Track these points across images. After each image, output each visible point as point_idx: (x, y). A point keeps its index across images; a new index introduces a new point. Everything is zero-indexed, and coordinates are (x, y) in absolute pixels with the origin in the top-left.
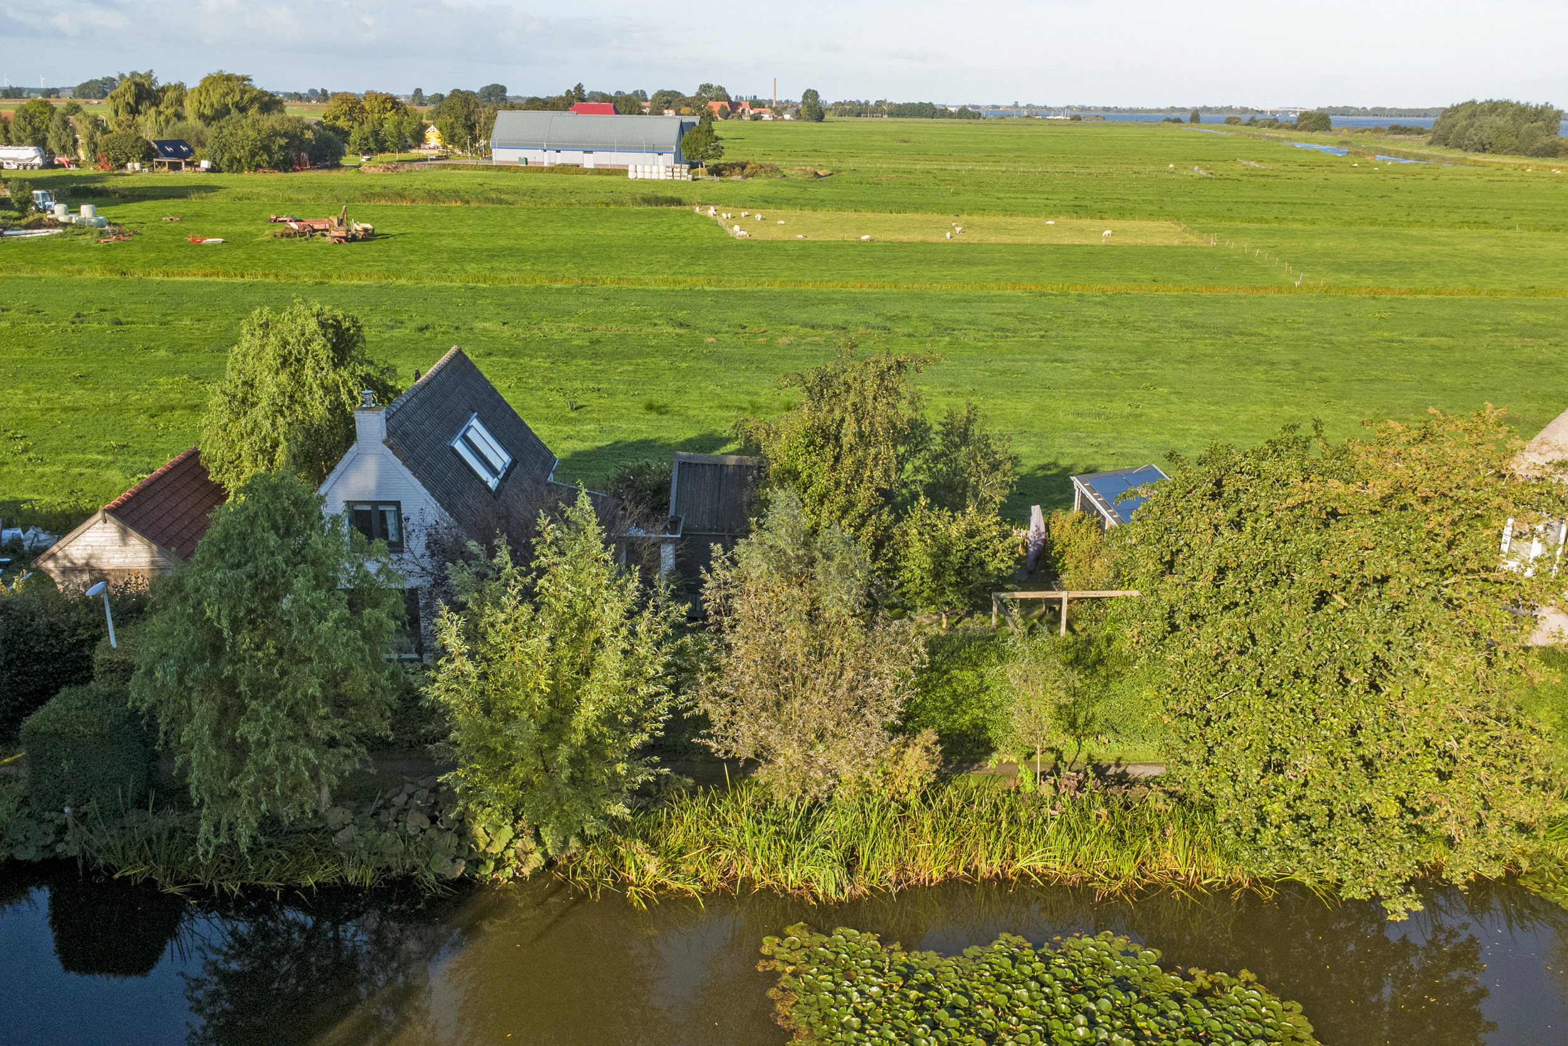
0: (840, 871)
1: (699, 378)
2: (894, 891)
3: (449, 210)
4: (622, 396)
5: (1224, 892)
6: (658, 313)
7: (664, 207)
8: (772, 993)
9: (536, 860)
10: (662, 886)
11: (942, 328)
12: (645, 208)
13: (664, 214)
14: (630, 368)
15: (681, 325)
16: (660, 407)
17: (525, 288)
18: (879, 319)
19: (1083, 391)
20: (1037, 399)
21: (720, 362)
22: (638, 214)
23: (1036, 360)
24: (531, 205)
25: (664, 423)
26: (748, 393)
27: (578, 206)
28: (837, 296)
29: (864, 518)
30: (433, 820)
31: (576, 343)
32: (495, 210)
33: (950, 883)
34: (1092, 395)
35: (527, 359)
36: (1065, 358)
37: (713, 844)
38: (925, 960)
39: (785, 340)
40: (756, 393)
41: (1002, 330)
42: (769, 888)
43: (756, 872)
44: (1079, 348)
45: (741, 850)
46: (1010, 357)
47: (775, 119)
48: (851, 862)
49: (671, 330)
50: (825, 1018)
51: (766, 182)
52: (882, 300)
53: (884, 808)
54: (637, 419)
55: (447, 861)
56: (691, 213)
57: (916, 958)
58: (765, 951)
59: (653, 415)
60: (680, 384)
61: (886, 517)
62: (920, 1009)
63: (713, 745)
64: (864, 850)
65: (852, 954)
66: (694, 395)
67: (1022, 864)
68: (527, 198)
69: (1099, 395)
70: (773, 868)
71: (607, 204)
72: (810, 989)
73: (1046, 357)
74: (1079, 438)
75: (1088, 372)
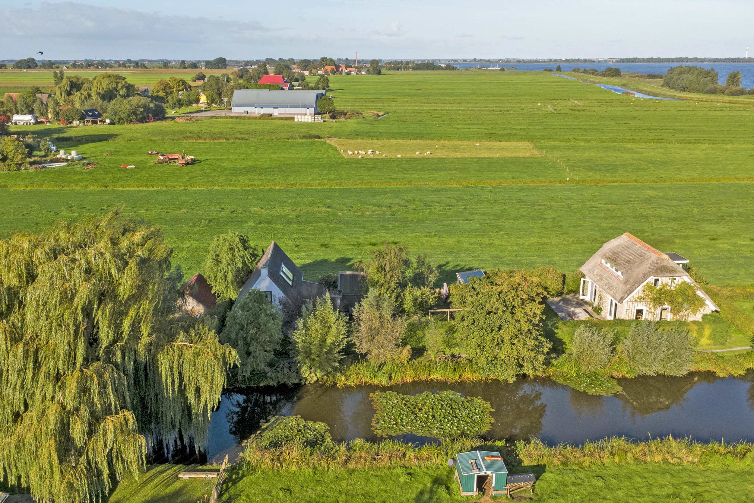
0: (387, 379)
1: (338, 232)
2: (400, 383)
3: (221, 144)
4: (312, 240)
5: (480, 382)
6: (319, 201)
7: (312, 140)
8: (372, 403)
9: (315, 379)
10: (345, 384)
11: (427, 205)
12: (305, 140)
13: (314, 143)
14: (313, 228)
15: (328, 207)
16: (326, 245)
17: (266, 190)
18: (403, 202)
19: (474, 234)
20: (457, 238)
21: (345, 225)
22: (303, 143)
23: (459, 220)
24: (256, 140)
25: (328, 252)
26: (356, 238)
27: (275, 140)
28: (388, 190)
29: (393, 291)
30: (290, 370)
31: (291, 217)
32: (241, 143)
33: (414, 382)
34: (477, 235)
35: (274, 225)
36: (471, 218)
37: (357, 374)
38: (407, 397)
39: (367, 213)
40: (359, 238)
41: (450, 206)
42: (371, 384)
43: (367, 380)
44: (476, 213)
45: (364, 375)
46: (450, 219)
47: (357, 74)
48: (390, 378)
49: (325, 209)
50: (384, 407)
51: (355, 121)
52: (405, 191)
53: (398, 364)
54: (319, 250)
55: (294, 379)
56: (325, 143)
57: (405, 396)
58: (371, 396)
59: (324, 248)
60: (331, 235)
61: (399, 290)
62: (405, 405)
63: (357, 350)
64: (393, 375)
65: (390, 396)
66: (337, 239)
67: (431, 377)
68: (253, 136)
69: (479, 235)
70: (372, 379)
71: (288, 139)
72: (381, 402)
73: (463, 218)
74: (469, 254)
75: (478, 225)
